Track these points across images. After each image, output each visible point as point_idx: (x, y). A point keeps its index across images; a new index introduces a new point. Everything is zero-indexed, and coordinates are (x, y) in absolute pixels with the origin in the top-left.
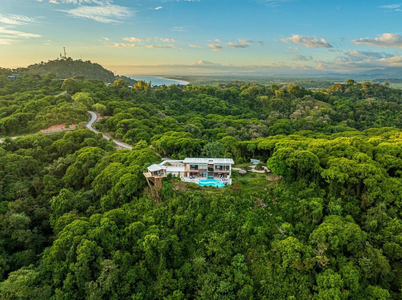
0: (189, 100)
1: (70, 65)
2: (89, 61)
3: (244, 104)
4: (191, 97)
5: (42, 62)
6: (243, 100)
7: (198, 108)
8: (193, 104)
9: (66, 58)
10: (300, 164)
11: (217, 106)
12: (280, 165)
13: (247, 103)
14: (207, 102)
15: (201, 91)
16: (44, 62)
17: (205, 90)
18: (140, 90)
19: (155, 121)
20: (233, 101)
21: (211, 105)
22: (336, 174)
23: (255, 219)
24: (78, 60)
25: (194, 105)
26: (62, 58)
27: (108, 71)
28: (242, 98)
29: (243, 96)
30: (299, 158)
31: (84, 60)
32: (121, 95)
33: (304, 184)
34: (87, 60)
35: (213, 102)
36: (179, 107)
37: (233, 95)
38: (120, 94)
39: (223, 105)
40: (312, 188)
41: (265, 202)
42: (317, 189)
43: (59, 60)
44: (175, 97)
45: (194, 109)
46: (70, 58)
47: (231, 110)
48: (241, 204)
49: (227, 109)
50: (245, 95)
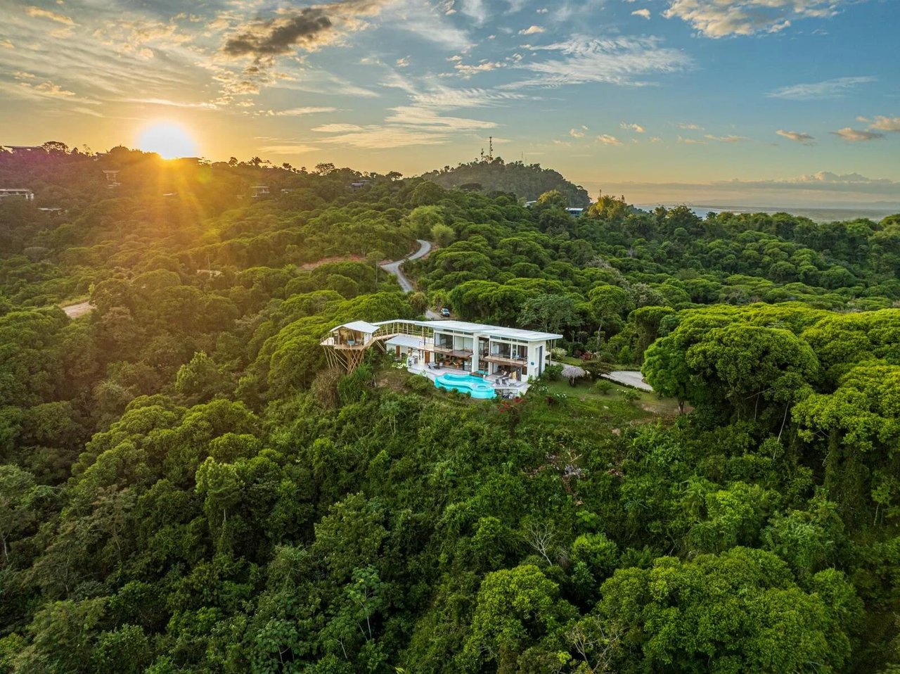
0: (712, 244)
1: (496, 171)
2: (537, 166)
3: (879, 266)
4: (721, 237)
5: (447, 167)
6: (878, 251)
7: (729, 264)
8: (718, 252)
9: (491, 159)
10: (726, 363)
11: (786, 260)
12: (672, 364)
13: (887, 262)
14: (760, 250)
15: (757, 225)
16: (450, 168)
17: (769, 222)
18: (598, 217)
19: (554, 270)
20: (848, 254)
21: (767, 259)
22: (841, 413)
23: (508, 499)
24: (514, 162)
25: (721, 256)
26: (484, 159)
27: (574, 187)
28: (874, 247)
29: (879, 241)
30: (726, 345)
31: (526, 164)
32: (543, 223)
33: (742, 438)
34: (533, 164)
35: (776, 250)
36: (678, 259)
37: (852, 240)
38: (541, 221)
39: (801, 261)
40: (768, 455)
41: (584, 463)
42: (785, 463)
43: (478, 162)
44: (678, 235)
45: (718, 266)
46: (499, 159)
47: (821, 275)
48: (496, 449)
49: (810, 270)
50: (885, 240)
